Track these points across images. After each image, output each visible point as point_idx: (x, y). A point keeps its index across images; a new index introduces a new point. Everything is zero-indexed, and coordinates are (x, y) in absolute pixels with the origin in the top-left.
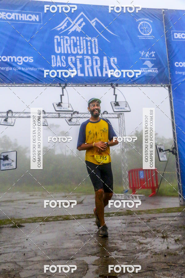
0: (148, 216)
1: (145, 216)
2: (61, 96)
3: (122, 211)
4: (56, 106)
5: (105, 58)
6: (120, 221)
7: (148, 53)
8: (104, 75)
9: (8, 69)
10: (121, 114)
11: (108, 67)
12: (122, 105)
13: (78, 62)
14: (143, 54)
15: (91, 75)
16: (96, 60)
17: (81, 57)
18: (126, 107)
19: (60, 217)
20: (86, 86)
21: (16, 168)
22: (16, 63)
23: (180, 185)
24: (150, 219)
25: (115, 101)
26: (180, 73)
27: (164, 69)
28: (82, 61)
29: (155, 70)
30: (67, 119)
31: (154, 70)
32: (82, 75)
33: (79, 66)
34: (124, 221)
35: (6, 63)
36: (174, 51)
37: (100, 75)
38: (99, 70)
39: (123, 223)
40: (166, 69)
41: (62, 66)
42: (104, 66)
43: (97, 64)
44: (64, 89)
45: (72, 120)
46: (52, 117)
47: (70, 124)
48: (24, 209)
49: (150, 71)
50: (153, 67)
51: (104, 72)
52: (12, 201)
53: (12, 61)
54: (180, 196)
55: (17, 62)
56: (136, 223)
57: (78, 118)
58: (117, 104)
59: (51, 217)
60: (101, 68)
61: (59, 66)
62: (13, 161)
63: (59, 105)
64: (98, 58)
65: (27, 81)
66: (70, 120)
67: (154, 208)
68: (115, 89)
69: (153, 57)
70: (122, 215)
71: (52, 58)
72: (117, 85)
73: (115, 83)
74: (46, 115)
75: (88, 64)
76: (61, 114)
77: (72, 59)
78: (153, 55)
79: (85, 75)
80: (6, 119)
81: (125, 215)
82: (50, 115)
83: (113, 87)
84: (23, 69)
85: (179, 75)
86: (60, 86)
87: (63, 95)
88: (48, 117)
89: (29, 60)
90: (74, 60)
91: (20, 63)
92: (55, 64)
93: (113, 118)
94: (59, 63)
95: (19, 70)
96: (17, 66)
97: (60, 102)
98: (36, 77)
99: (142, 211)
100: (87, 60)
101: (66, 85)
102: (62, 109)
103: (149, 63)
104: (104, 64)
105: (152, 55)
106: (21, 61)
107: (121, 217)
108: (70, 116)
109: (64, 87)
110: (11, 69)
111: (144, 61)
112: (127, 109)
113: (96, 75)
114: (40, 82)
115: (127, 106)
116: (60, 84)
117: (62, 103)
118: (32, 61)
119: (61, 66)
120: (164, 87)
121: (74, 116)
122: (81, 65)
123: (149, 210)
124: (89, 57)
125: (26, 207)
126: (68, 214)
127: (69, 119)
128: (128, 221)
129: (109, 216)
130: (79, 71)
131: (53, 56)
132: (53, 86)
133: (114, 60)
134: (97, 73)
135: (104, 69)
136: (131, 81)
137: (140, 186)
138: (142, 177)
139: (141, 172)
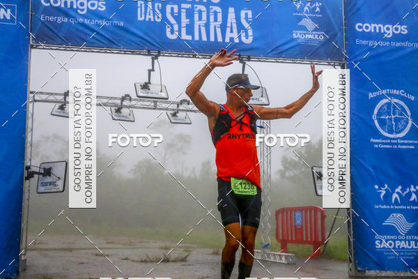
2: (150, 71)
4: (139, 88)
5: (231, 10)
7: (309, 4)
8: (227, 40)
9: (60, 20)
11: (235, 26)
13: (183, 15)
14: (298, 6)
16: (216, 13)
17: (188, 6)
18: (262, 96)
20: (194, 56)
21: (63, 191)
22: (76, 10)
23: (351, 240)
26: (364, 42)
27: (336, 34)
28: (190, 14)
29: (319, 35)
30: (169, 112)
31: (316, 36)
32: (189, 38)
33: (185, 21)
35: (59, 9)
36: (355, 4)
37: (220, 39)
38: (219, 31)
40: (339, 34)
41: (154, 19)
42: (229, 25)
43: (216, 20)
44: (155, 61)
45: (177, 114)
47: (173, 121)
48: (83, 263)
49: (310, 36)
50: (316, 30)
51: (228, 35)
52: (70, 250)
53: (69, 6)
54: (350, 261)
55: (78, 8)
57: (188, 111)
60: (223, 27)
61: (150, 19)
62: (59, 178)
63: (145, 86)
64: (218, 9)
65: (92, 43)
66: (174, 115)
68: (244, 64)
69: (318, 13)
71: (139, 5)
72: (249, 60)
73: (245, 54)
75: (200, 19)
76: (158, 104)
77: (172, 9)
78: (318, 9)
79: (193, 37)
80: (62, 105)
83: (241, 61)
84: (87, 22)
85: (361, 46)
86: (149, 55)
87: (153, 70)
89: (99, 6)
90: (176, 10)
91: (83, 10)
92: (143, 15)
94: (150, 15)
95: (79, 23)
96: (77, 16)
97: (147, 81)
98: (108, 37)
100: (200, 12)
101: (159, 52)
102: (150, 95)
103: (308, 23)
104: (229, 20)
105: (315, 8)
106: (85, 7)
108: (175, 107)
109: (156, 57)
110: (66, 20)
111: (300, 19)
112: (264, 101)
113: (212, 39)
114: (115, 46)
115: (264, 95)
116: (149, 51)
117: (149, 83)
118: (104, 8)
119: (152, 20)
120: (334, 66)
121: (181, 108)
122: (188, 20)
124: (203, 8)
125: (86, 261)
127: (172, 112)
130: (184, 31)
131: (139, 2)
132: (137, 54)
133: (246, 14)
134: (216, 35)
135: (228, 30)
136: (275, 52)
137: (294, 239)
138: (299, 222)
139: (298, 214)
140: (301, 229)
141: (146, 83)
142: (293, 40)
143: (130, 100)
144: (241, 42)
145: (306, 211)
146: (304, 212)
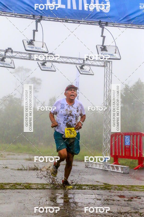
0: (129, 194)
1: (127, 193)
2: (34, 31)
3: (99, 184)
4: (26, 44)
6: (94, 196)
10: (109, 62)
12: (111, 50)
15: (75, 8)
18: (115, 53)
19: (20, 185)
20: (66, 21)
24: (132, 198)
25: (102, 44)
30: (39, 62)
32: (63, 7)
34: (99, 197)
38: (85, 2)
39: (98, 199)
44: (39, 23)
45: (45, 64)
46: (21, 58)
47: (43, 69)
56: (114, 200)
58: (104, 48)
59: (8, 184)
63: (31, 43)
66: (43, 64)
67: (139, 185)
68: (103, 28)
70: (98, 189)
72: (107, 24)
73: (104, 21)
74: (14, 54)
76: (32, 56)
79: (66, 6)
81: (102, 189)
82: (18, 55)
83: (101, 26)
86: (34, 19)
87: (37, 31)
88: (15, 58)
93: (98, 66)
97: (32, 39)
99: (123, 186)
101: (41, 17)
102: (34, 49)
107: (96, 191)
109: (38, 21)
112: (117, 56)
113: (80, 8)
114: (8, 11)
115: (117, 51)
116: (34, 16)
117: (34, 40)
123: (132, 186)
126: (30, 182)
127: (42, 62)
128: (105, 197)
129: (82, 189)
132: (24, 18)
134: (83, 5)
136: (126, 20)
137: (124, 155)
138: (127, 143)
139: (127, 137)
140: (129, 148)
141: (32, 41)
142: (139, 10)
143: (12, 52)
144: (101, 12)
145: (133, 136)
146: (132, 136)
